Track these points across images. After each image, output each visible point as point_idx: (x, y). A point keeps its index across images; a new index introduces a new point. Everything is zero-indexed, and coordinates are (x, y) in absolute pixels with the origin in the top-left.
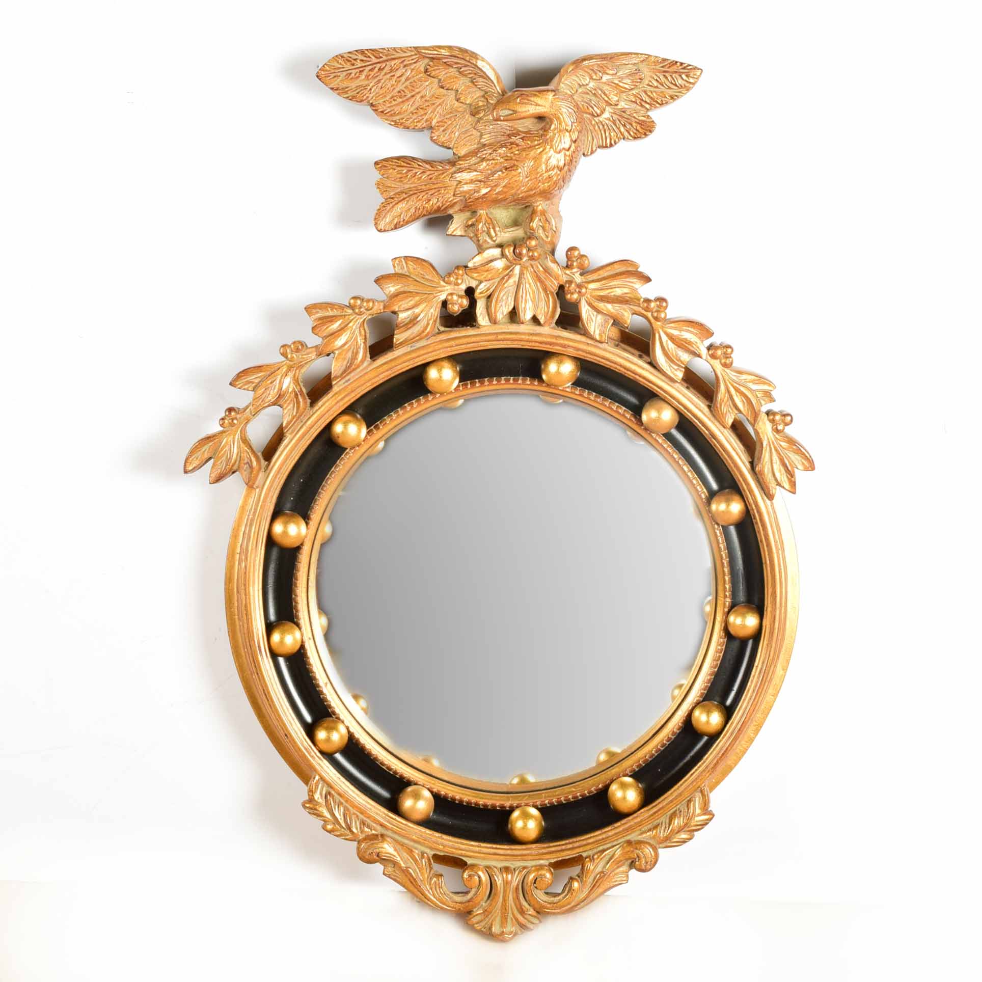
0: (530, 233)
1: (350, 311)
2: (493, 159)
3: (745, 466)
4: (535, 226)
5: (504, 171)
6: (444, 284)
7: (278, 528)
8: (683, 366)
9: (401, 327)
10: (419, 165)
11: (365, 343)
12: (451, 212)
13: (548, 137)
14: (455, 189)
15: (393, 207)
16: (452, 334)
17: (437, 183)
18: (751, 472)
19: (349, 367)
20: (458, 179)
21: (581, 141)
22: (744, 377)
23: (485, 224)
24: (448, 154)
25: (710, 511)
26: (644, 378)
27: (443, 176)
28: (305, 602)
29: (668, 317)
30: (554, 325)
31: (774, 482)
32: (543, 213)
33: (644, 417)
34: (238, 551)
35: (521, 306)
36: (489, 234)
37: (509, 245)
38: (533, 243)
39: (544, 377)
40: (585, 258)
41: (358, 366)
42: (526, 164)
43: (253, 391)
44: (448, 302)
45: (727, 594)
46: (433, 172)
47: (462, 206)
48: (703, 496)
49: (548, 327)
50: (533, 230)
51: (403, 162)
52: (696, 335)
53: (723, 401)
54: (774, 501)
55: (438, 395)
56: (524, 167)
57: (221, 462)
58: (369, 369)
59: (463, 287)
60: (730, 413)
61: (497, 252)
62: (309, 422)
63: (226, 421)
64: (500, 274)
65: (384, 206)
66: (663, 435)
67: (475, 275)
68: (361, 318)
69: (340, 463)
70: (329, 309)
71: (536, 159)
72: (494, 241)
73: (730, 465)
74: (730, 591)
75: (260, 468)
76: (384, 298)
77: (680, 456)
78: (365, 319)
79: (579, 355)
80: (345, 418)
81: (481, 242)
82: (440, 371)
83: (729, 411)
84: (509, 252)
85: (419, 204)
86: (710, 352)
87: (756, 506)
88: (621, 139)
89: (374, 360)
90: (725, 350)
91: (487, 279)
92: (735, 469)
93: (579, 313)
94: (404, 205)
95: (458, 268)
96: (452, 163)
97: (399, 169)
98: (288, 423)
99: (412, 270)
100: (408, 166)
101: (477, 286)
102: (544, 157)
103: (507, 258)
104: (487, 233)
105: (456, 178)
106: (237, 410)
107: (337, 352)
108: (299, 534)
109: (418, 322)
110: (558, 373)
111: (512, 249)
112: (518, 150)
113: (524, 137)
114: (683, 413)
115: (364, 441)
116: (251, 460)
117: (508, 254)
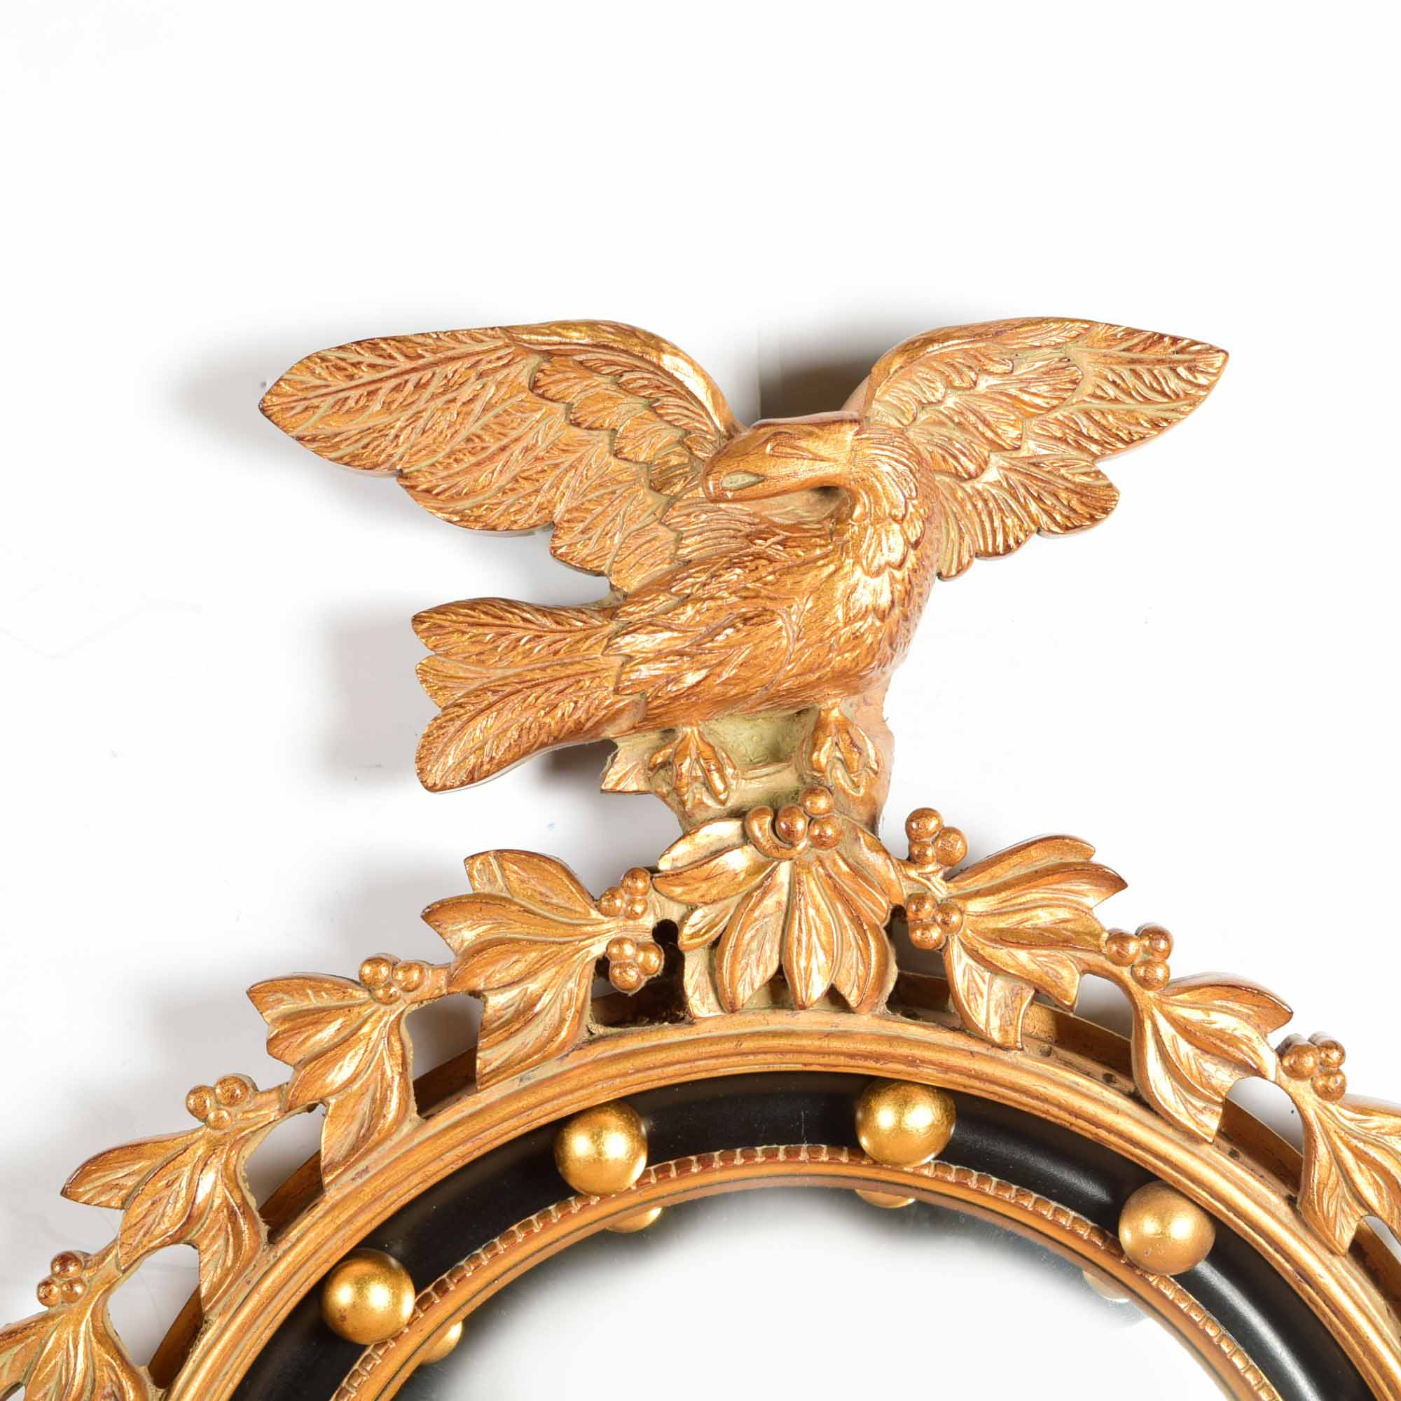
0: (814, 777)
1: (362, 995)
2: (712, 598)
4: (823, 760)
5: (741, 626)
6: (601, 917)
8: (1220, 1100)
9: (494, 1031)
10: (525, 620)
11: (403, 1075)
12: (609, 732)
13: (847, 536)
14: (619, 676)
15: (462, 728)
16: (623, 1041)
17: (572, 664)
19: (365, 1138)
20: (627, 650)
21: (931, 543)
22: (1376, 1121)
23: (697, 760)
24: (596, 589)
26: (1121, 1135)
27: (588, 643)
29: (1173, 977)
30: (882, 1007)
32: (844, 726)
33: (1126, 1235)
35: (799, 964)
36: (708, 786)
37: (761, 812)
38: (822, 803)
39: (864, 1142)
40: (953, 836)
41: (389, 1135)
42: (795, 607)
43: (122, 1208)
44: (613, 963)
46: (558, 636)
47: (638, 719)
49: (869, 1016)
50: (820, 771)
51: (486, 613)
52: (1247, 1018)
53: (1326, 1185)
55: (594, 1201)
56: (789, 615)
57: (46, 1395)
58: (416, 1141)
59: (649, 922)
60: (1346, 1217)
61: (729, 830)
62: (268, 1283)
63: (55, 1290)
64: (740, 884)
65: (439, 725)
66: (1177, 1277)
67: (678, 890)
68: (392, 1012)
70: (310, 992)
71: (821, 591)
72: (723, 803)
73: (1353, 1351)
76: (450, 957)
77: (1224, 1331)
78: (402, 1013)
79: (950, 1082)
80: (360, 1268)
81: (689, 806)
82: (596, 1137)
83: (1343, 1211)
84: (760, 828)
85: (528, 718)
86: (1286, 1063)
88: (1032, 532)
89: (427, 1118)
90: (1323, 1055)
91: (707, 899)
92: (1365, 1360)
93: (945, 976)
94: (491, 721)
95: (632, 874)
96: (610, 612)
97: (475, 630)
98: (214, 1288)
99: (515, 884)
100: (499, 622)
101: (685, 918)
102: (841, 587)
103: (755, 843)
104: (704, 784)
105: (619, 648)
106: (82, 1258)
107: (332, 1101)
109: (537, 1014)
110: (899, 1130)
111: (769, 819)
112: (773, 573)
113: (787, 538)
114: (1225, 1220)
115: (409, 1325)
116: (121, 1388)
117: (758, 834)
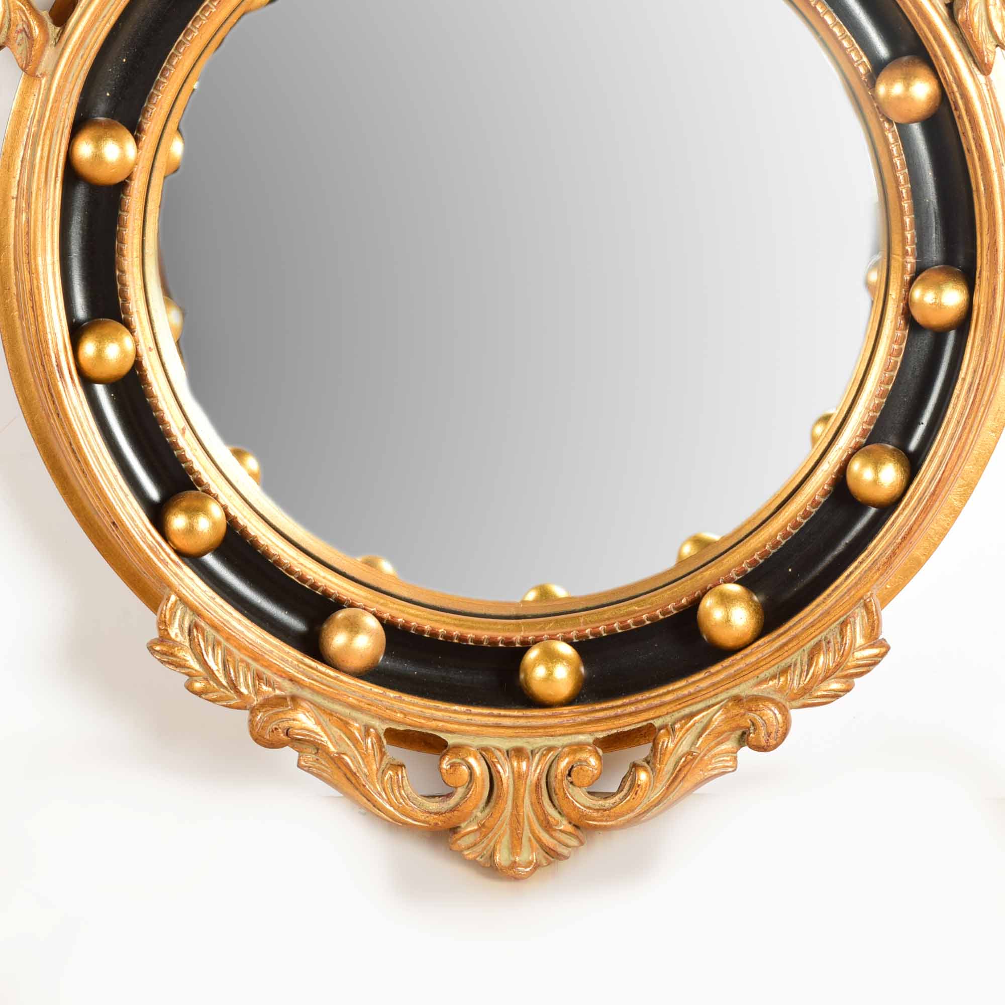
3: (939, 14)
7: (84, 149)
18: (950, 23)
25: (874, 97)
28: (139, 282)
31: (991, 39)
34: (14, 193)
45: (909, 248)
48: (862, 70)
54: (992, 76)
69: (192, 25)
73: (910, 12)
74: (913, 242)
75: (47, 40)
87: (958, 86)
92: (919, 19)
108: (123, 158)
116: (29, 26)
